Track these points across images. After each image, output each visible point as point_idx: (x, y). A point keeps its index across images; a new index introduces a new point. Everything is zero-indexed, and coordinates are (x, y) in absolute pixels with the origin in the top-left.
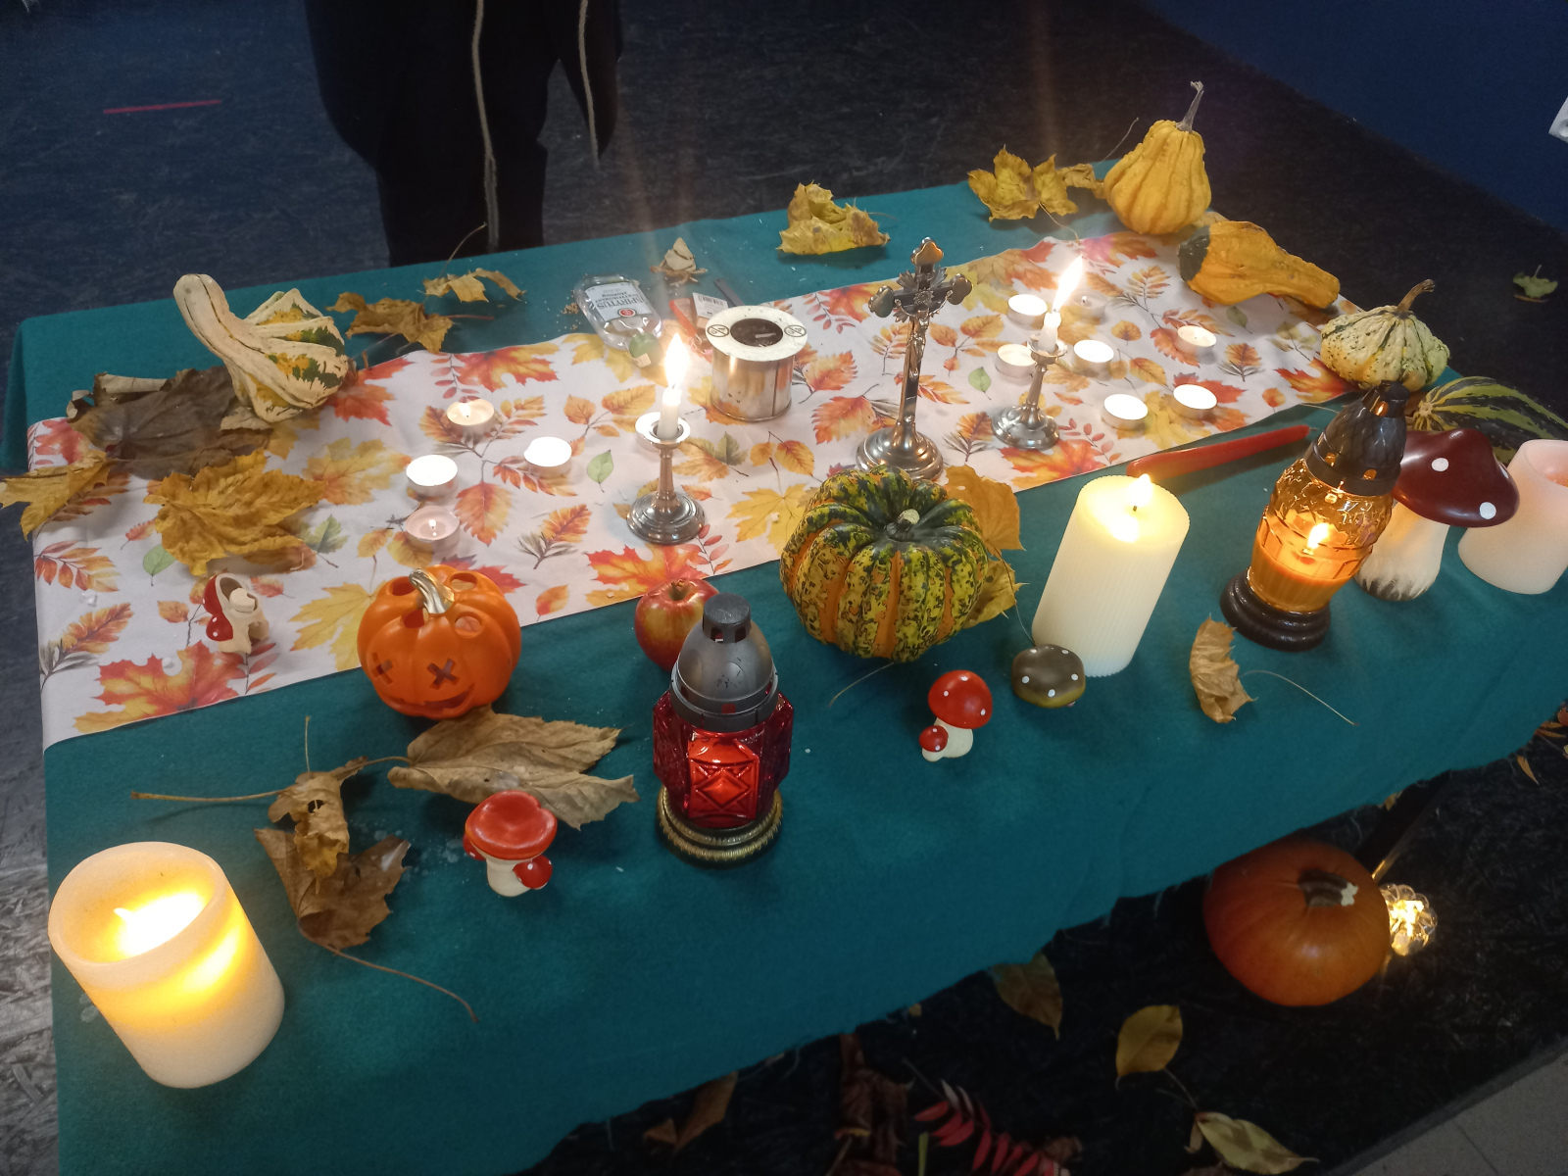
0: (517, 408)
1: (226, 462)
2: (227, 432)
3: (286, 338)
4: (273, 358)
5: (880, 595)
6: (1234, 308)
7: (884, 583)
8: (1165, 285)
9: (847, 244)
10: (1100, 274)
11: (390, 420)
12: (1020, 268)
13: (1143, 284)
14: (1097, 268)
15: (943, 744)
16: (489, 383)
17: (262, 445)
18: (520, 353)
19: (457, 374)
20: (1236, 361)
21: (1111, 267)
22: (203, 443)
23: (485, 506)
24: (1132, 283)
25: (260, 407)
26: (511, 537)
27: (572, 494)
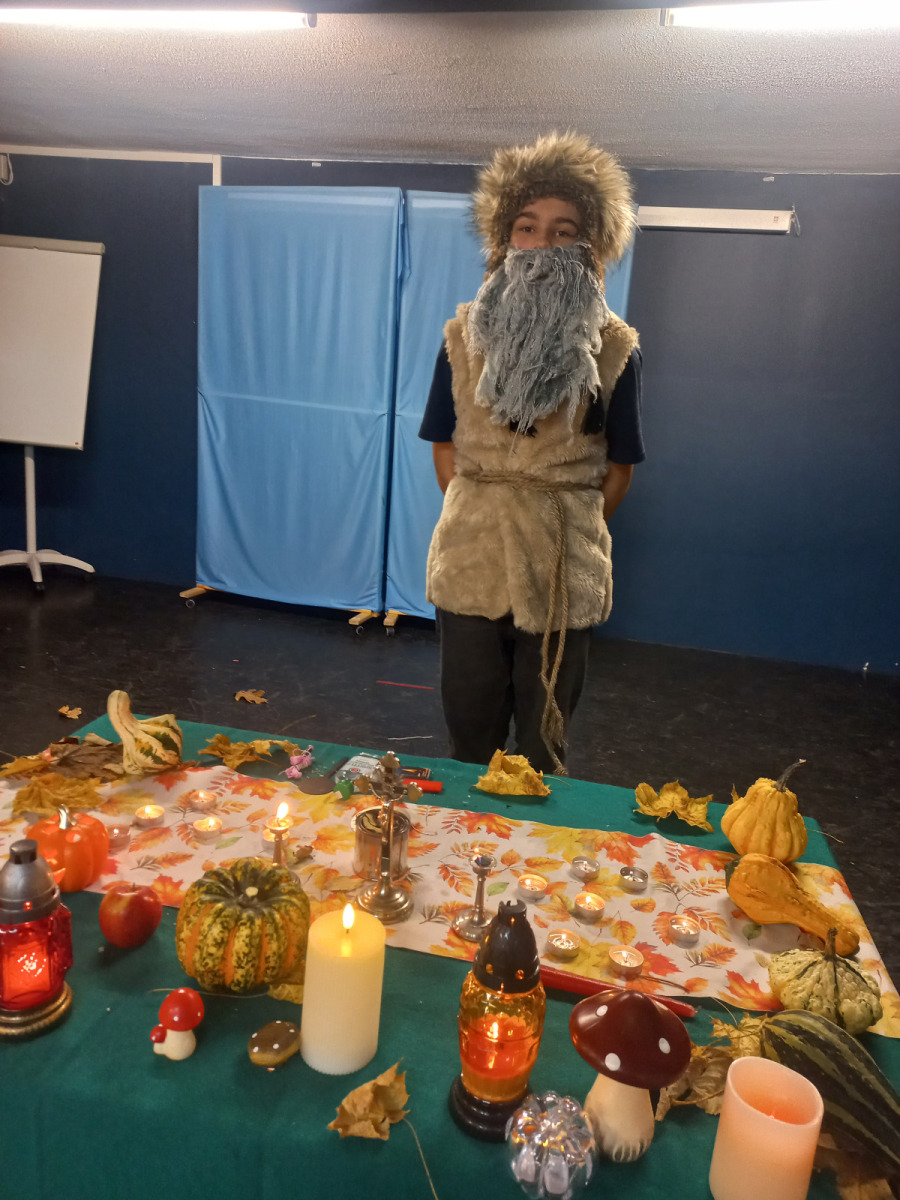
0: (232, 805)
1: (85, 779)
2: (105, 769)
3: (147, 733)
4: (136, 740)
5: (189, 922)
6: (757, 926)
7: (195, 915)
8: (717, 892)
9: (519, 791)
10: (671, 867)
11: (171, 789)
12: (614, 844)
13: (700, 886)
14: (676, 864)
15: (161, 1039)
16: (236, 791)
17: (112, 780)
18: (270, 784)
19: (228, 782)
20: (706, 955)
21: (691, 868)
22: (88, 769)
23: (154, 837)
24: (693, 882)
25: (126, 763)
26: (142, 854)
27: (196, 848)
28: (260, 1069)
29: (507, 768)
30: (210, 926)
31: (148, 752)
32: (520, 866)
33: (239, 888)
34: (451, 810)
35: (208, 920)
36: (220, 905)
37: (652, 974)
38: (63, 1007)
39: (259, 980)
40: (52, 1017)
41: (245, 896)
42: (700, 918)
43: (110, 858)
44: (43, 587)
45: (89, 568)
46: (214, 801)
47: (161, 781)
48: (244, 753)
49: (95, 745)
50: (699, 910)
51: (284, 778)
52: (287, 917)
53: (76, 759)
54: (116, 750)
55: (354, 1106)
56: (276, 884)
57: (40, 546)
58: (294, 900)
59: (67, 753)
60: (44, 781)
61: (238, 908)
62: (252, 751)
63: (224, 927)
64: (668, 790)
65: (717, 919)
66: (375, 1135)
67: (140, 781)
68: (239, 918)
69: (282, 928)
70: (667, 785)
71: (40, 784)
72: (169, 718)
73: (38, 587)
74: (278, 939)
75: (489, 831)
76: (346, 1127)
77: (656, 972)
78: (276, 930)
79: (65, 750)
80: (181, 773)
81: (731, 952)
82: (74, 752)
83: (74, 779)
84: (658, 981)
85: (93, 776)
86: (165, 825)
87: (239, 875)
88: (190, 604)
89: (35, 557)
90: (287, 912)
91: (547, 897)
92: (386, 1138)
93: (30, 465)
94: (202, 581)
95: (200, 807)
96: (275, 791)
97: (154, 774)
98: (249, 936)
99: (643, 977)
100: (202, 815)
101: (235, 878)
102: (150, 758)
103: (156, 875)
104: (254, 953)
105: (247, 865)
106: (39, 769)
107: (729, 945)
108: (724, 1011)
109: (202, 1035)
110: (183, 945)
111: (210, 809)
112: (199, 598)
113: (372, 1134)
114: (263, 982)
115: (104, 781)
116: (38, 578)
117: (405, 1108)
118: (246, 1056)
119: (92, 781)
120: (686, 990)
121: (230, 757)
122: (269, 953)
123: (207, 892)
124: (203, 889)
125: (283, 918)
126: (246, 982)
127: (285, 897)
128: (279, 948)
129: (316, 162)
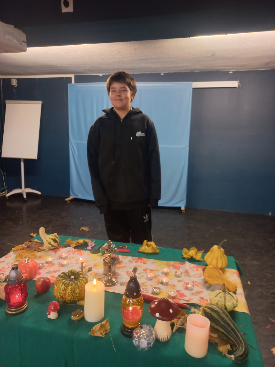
0: (72, 257)
1: (33, 251)
2: (39, 249)
3: (50, 238)
4: (47, 240)
5: (56, 285)
6: (210, 285)
9: (151, 251)
10: (190, 271)
11: (56, 253)
12: (175, 265)
13: (197, 275)
14: (192, 270)
15: (49, 314)
16: (73, 253)
17: (41, 251)
18: (83, 251)
19: (71, 251)
20: (195, 293)
21: (195, 271)
22: (35, 249)
23: (51, 266)
24: (195, 274)
25: (44, 247)
26: (48, 270)
27: (62, 268)
28: (74, 321)
29: (147, 245)
30: (61, 286)
31: (50, 244)
32: (148, 271)
33: (69, 277)
34: (131, 257)
35: (61, 284)
36: (64, 280)
37: (179, 298)
38: (25, 307)
39: (74, 300)
40: (23, 309)
41: (71, 278)
42: (195, 284)
43: (39, 271)
44: (26, 199)
45: (39, 193)
46: (67, 256)
47: (53, 251)
48: (76, 243)
49: (36, 242)
50: (195, 281)
51: (87, 250)
52: (81, 284)
53: (31, 246)
54: (42, 243)
55: (96, 329)
56: (79, 275)
57: (26, 187)
58: (84, 279)
59: (29, 245)
60: (23, 252)
61: (69, 281)
62: (78, 243)
63: (65, 286)
64: (192, 249)
65: (199, 284)
66: (101, 336)
67: (48, 251)
68: (69, 284)
69: (80, 286)
70: (192, 248)
71: (22, 253)
72: (56, 234)
73: (25, 199)
74: (79, 289)
75: (141, 262)
76: (94, 334)
77: (180, 297)
78: (78, 286)
79: (28, 244)
80: (59, 249)
81: (202, 292)
82: (31, 244)
83: (31, 251)
84: (181, 299)
85: (35, 250)
86: (54, 263)
87: (70, 273)
88: (68, 202)
89: (24, 191)
90: (81, 282)
91: (154, 279)
92: (104, 336)
93: (22, 164)
94: (71, 195)
95: (63, 258)
96: (84, 253)
97: (52, 249)
98: (71, 288)
99: (177, 299)
100: (64, 260)
101: (69, 274)
102: (50, 245)
103: (51, 275)
104: (73, 293)
105: (71, 271)
106: (21, 249)
107: (202, 290)
108: (196, 306)
109: (60, 313)
110: (55, 291)
111: (66, 258)
112: (71, 201)
113: (100, 335)
114: (75, 300)
115: (38, 252)
116: (25, 196)
117: (109, 330)
118: (70, 318)
119: (35, 252)
120: (188, 301)
121: (73, 245)
122: (77, 292)
123: (61, 278)
124: (60, 277)
125: (80, 284)
126: (71, 300)
127: (81, 279)
128: (79, 291)
129: (101, 75)
